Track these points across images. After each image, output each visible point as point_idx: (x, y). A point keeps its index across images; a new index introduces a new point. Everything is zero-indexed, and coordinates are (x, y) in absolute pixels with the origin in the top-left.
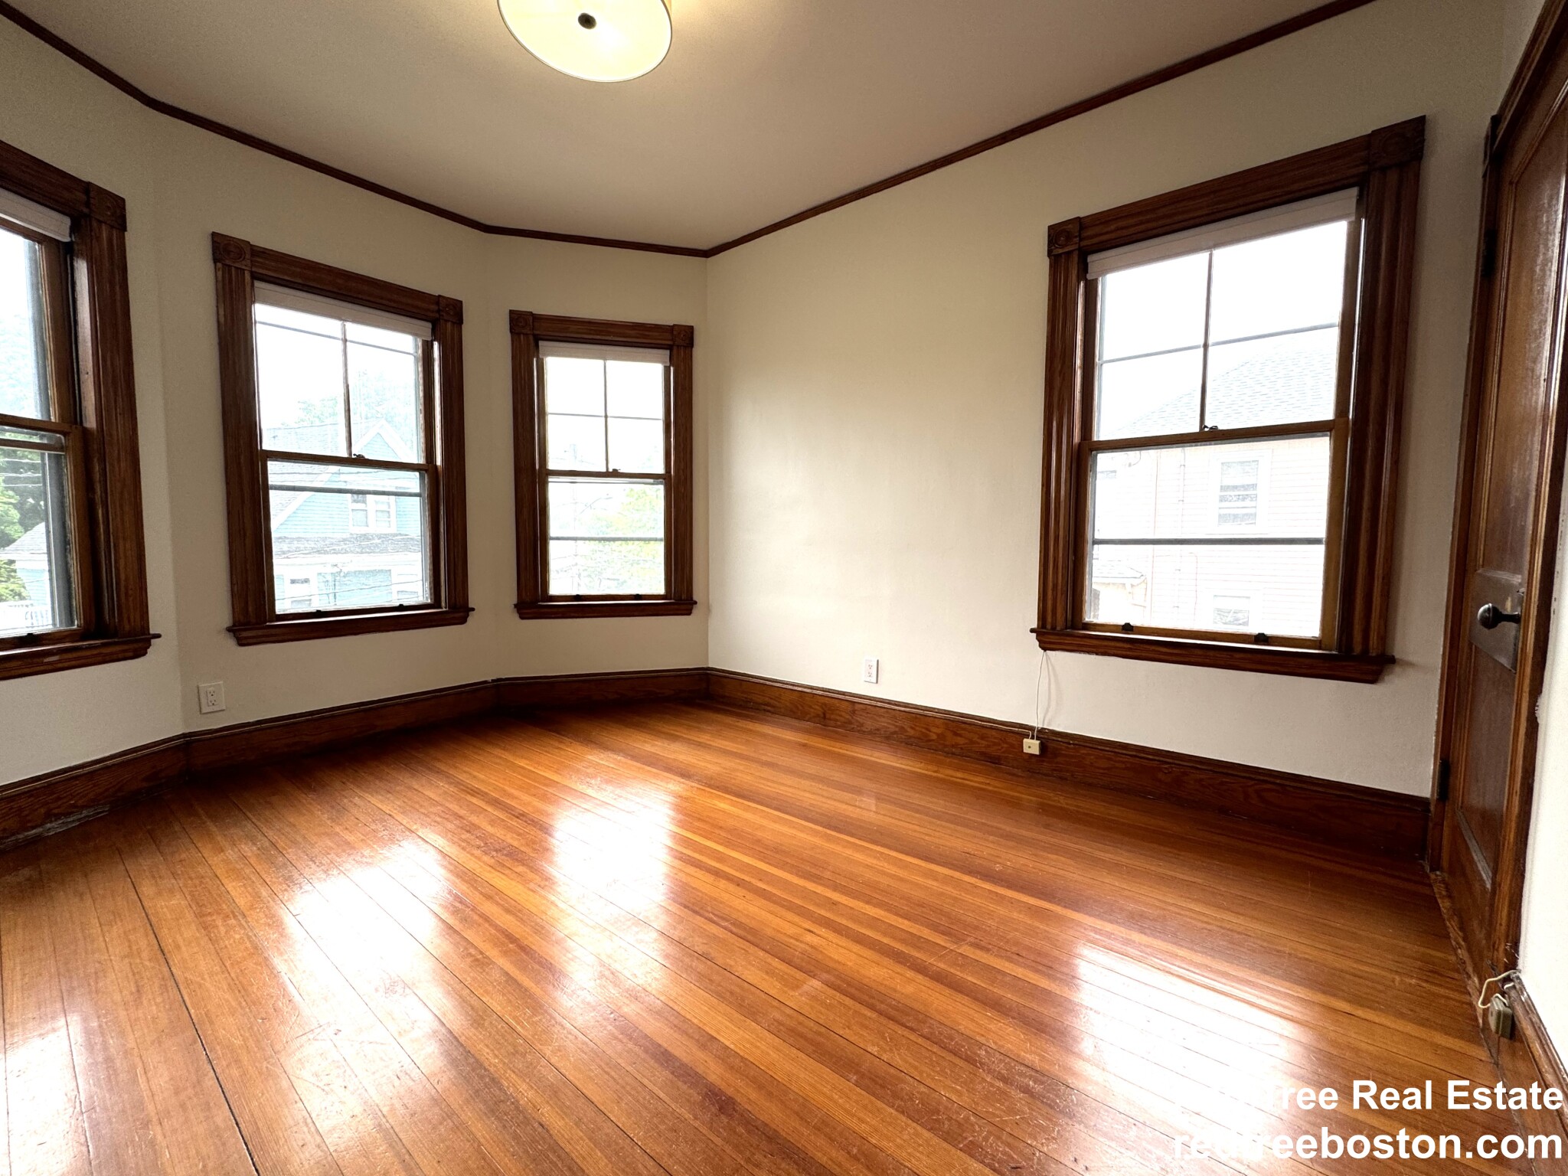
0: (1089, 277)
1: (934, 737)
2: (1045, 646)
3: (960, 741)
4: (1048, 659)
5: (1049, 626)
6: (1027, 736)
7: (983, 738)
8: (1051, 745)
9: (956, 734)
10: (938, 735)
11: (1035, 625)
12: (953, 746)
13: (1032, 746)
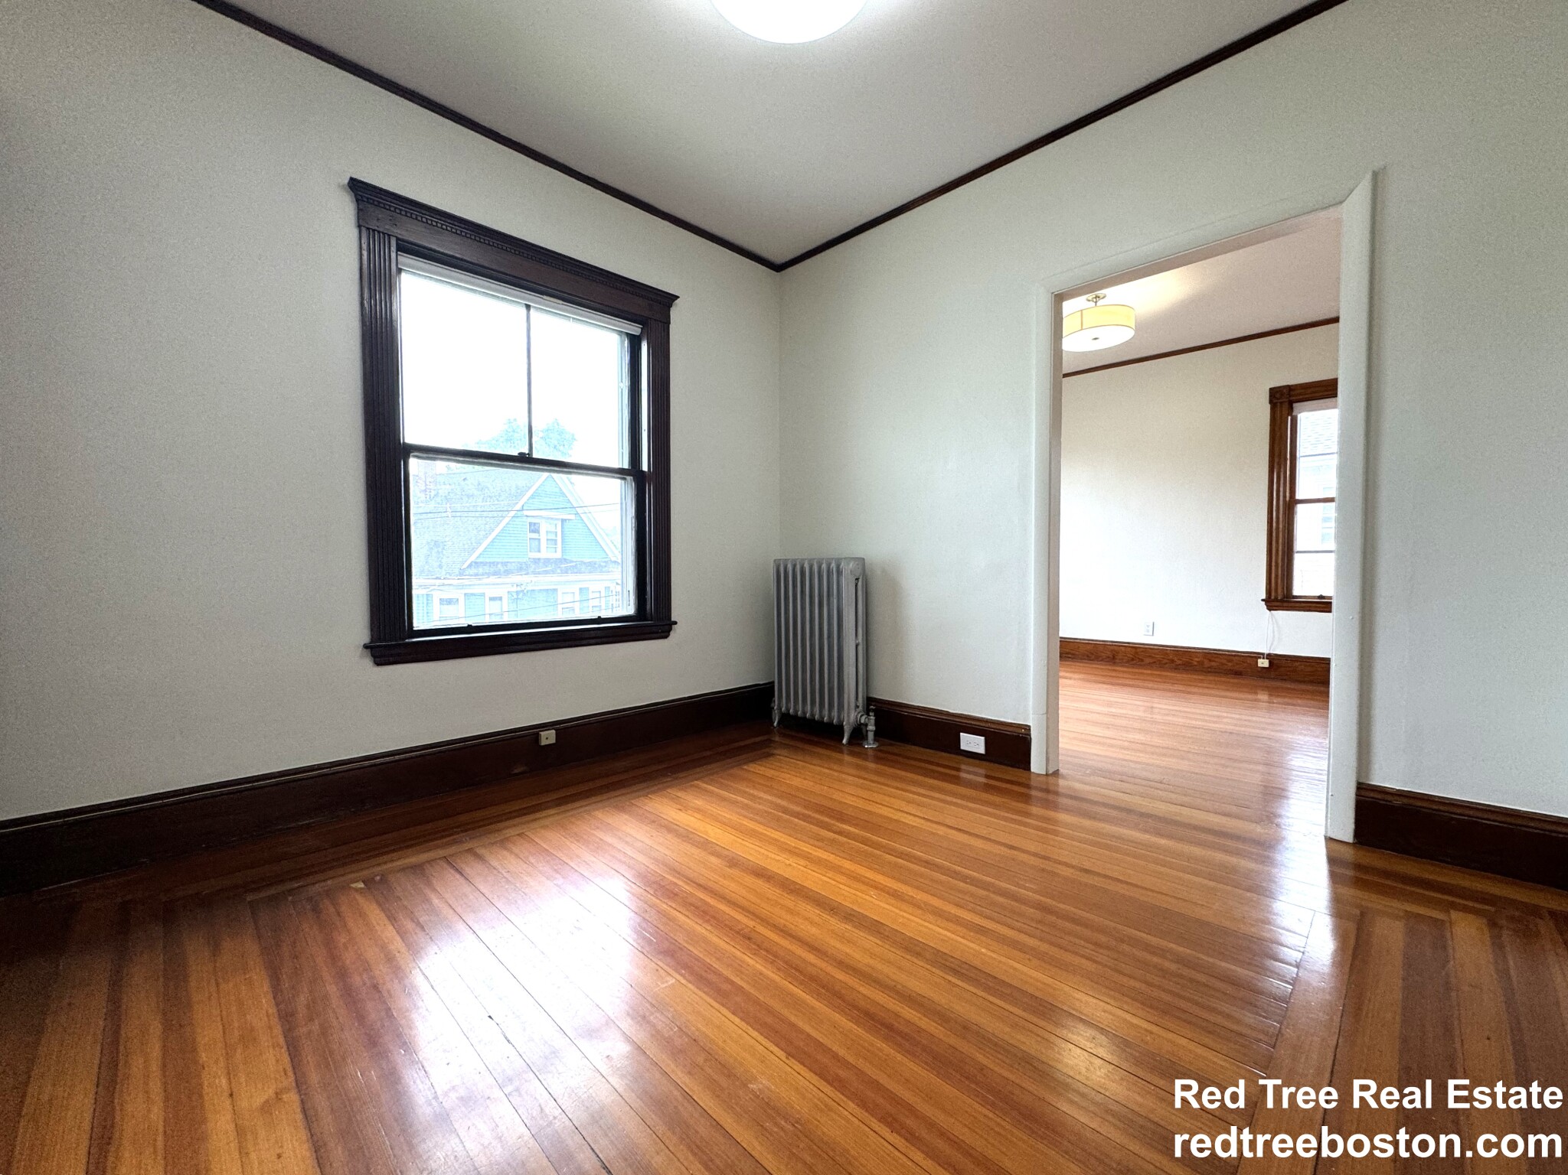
0: (1294, 414)
1: (1196, 663)
2: (1270, 608)
3: (1213, 664)
4: (1272, 615)
5: (1273, 598)
6: (1260, 658)
7: (1229, 661)
8: (1275, 662)
9: (1210, 661)
10: (1198, 662)
11: (1264, 597)
12: (1209, 668)
13: (1263, 663)
